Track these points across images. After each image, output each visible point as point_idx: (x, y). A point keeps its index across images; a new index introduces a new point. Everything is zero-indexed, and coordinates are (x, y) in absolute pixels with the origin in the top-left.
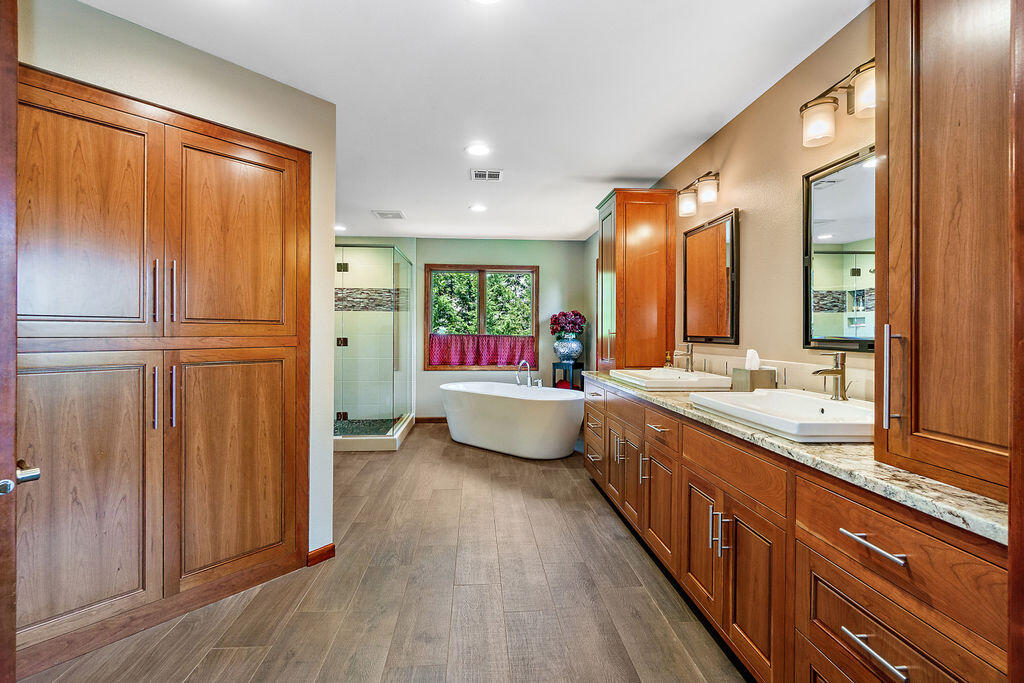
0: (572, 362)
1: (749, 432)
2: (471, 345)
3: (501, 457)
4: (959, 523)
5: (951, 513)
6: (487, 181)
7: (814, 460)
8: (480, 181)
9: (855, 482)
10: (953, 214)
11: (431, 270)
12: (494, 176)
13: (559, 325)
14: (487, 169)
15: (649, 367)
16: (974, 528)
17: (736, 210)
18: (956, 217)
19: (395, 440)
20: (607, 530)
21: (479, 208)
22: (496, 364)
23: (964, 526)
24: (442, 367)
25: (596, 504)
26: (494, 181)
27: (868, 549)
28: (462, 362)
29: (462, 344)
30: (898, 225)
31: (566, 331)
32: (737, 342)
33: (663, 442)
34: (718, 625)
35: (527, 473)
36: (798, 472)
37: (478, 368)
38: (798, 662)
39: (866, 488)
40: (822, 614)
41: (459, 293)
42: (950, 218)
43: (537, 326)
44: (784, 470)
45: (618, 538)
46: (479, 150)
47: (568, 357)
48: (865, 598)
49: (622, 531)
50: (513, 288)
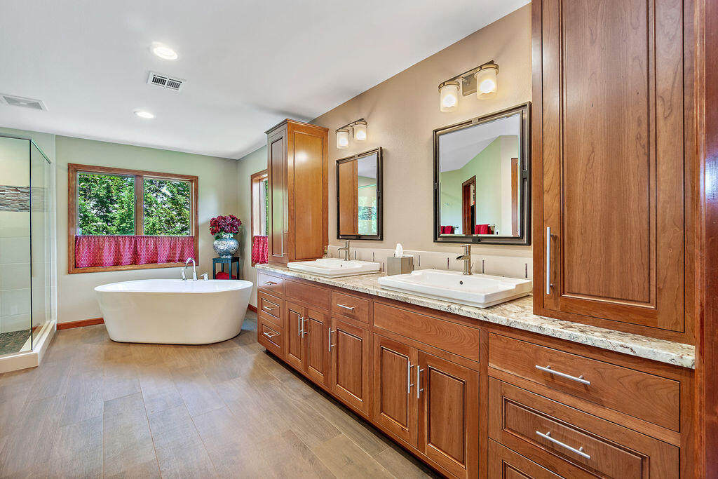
0: (229, 257)
1: (446, 305)
2: (127, 246)
3: (173, 348)
4: (628, 352)
5: (622, 346)
6: (165, 89)
7: (508, 320)
8: (158, 86)
9: (545, 333)
10: (589, 160)
11: (76, 170)
12: (175, 85)
13: (218, 227)
14: (168, 75)
15: (314, 259)
16: (638, 354)
17: (381, 148)
18: (591, 161)
19: (36, 355)
20: (296, 392)
21: (145, 115)
22: (156, 262)
23: (632, 354)
24: (92, 269)
25: (277, 372)
26: (173, 90)
27: (551, 374)
28: (117, 263)
29: (117, 245)
30: (550, 164)
31: (226, 232)
32: (382, 239)
33: (353, 317)
34: (413, 447)
35: (206, 359)
36: (491, 330)
37: (135, 267)
38: (491, 460)
39: (554, 336)
40: (511, 424)
41: (97, 196)
42: (586, 163)
43: (197, 228)
44: (478, 328)
45: (306, 397)
46: (165, 53)
47: (227, 253)
48: (549, 408)
49: (307, 390)
50: (155, 195)
